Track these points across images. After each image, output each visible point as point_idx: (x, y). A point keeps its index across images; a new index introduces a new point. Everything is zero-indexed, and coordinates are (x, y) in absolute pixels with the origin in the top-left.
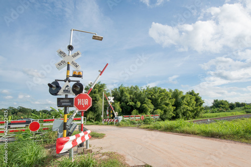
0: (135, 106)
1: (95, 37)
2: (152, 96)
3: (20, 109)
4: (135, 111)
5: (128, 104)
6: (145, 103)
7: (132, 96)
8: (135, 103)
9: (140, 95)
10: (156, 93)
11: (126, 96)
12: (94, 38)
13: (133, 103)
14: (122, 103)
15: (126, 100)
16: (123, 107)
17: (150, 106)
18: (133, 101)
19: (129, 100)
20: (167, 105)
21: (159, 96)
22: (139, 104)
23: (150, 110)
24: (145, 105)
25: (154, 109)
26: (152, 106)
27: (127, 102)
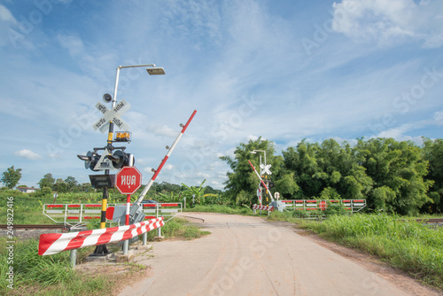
0: (329, 179)
1: (151, 70)
2: (368, 157)
3: (164, 186)
4: (327, 190)
5: (313, 176)
6: (352, 174)
7: (322, 159)
8: (330, 174)
9: (340, 158)
10: (379, 150)
11: (309, 162)
12: (151, 72)
13: (325, 175)
14: (303, 175)
15: (310, 170)
16: (305, 182)
17: (362, 181)
18: (325, 171)
19: (316, 169)
20: (407, 176)
21: (387, 159)
22: (337, 176)
23: (361, 188)
24: (350, 178)
25: (375, 187)
26: (369, 181)
27: (313, 173)
